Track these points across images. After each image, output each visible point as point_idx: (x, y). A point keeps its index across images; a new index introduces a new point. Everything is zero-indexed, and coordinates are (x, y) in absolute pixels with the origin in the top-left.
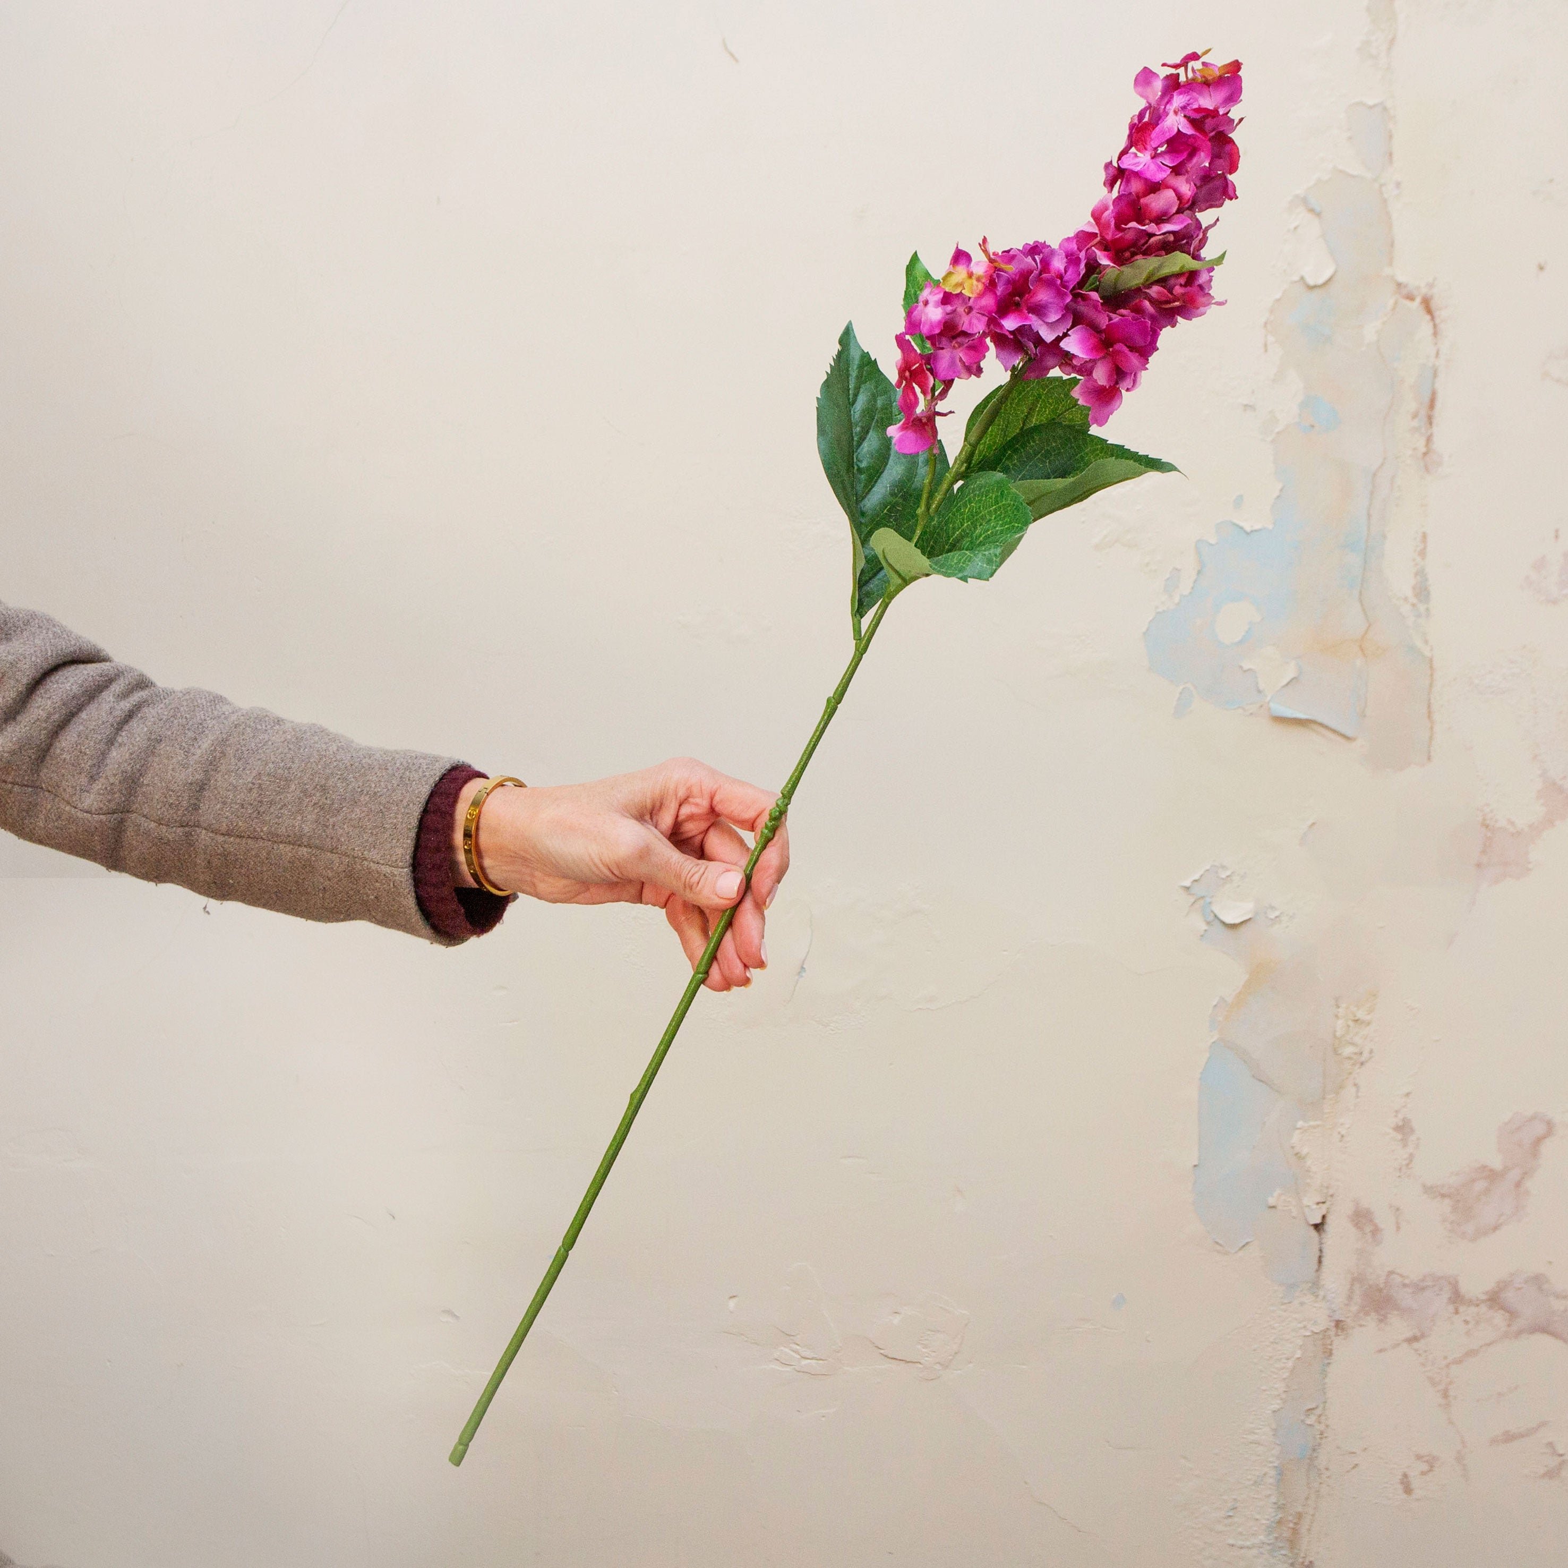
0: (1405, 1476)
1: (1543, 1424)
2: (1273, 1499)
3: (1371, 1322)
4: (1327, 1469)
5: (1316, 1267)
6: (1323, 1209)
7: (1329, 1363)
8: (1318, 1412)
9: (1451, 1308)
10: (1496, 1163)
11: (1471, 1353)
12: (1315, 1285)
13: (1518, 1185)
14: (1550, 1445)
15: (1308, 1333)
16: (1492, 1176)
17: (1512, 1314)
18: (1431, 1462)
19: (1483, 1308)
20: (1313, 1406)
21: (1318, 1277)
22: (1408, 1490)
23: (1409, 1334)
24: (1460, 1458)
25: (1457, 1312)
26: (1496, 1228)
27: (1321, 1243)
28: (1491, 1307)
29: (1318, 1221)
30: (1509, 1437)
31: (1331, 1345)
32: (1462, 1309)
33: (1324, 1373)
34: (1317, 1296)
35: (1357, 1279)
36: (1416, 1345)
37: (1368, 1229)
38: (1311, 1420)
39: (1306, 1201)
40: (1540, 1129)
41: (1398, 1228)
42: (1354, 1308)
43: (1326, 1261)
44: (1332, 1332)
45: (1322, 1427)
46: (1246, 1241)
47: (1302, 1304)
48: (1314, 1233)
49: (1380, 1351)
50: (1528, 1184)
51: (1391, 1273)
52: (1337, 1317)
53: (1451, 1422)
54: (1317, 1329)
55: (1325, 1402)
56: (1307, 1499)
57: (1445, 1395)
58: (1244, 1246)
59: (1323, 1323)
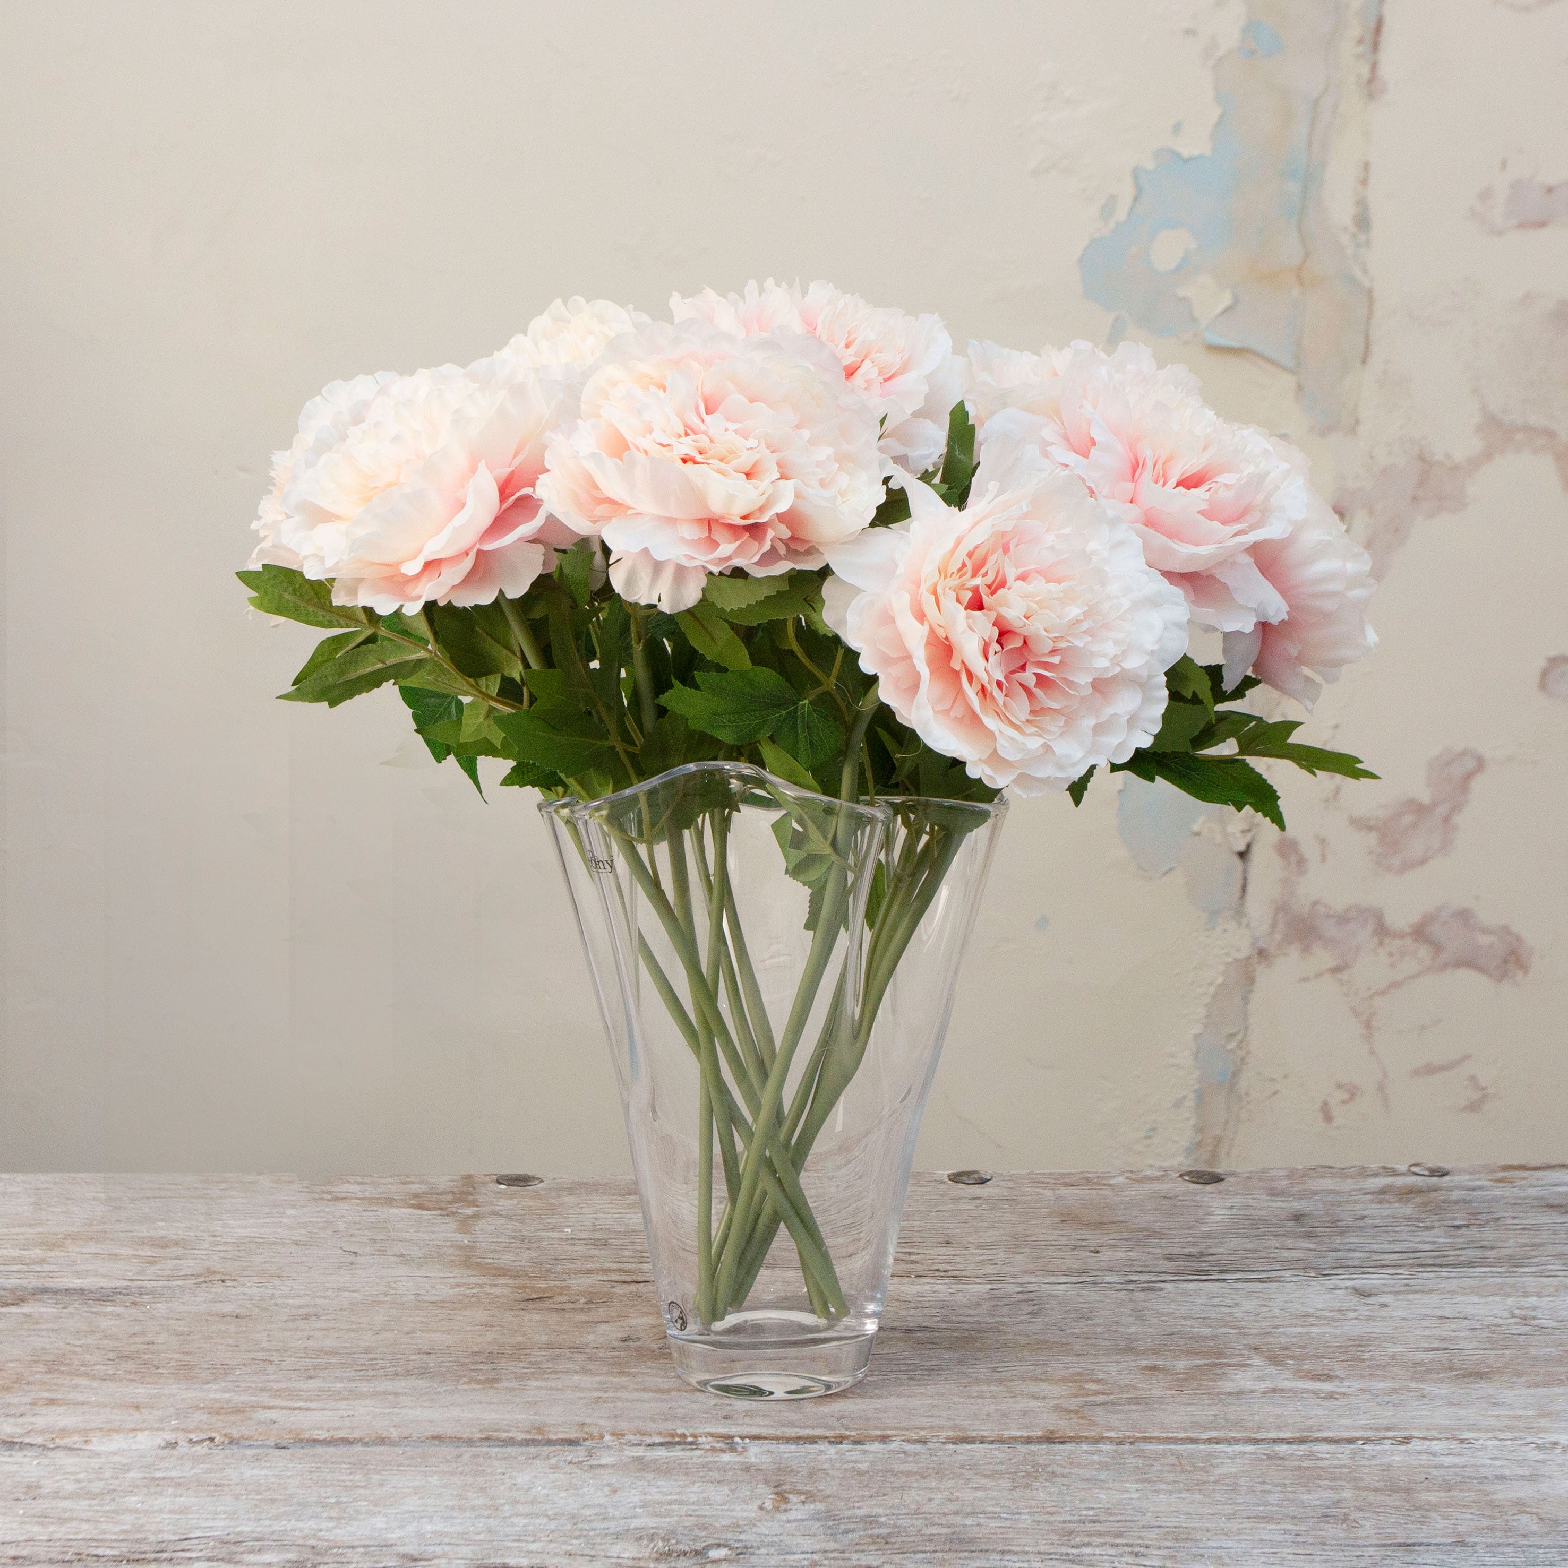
0: (1325, 1104)
1: (1466, 1058)
2: (1193, 1121)
3: (1294, 952)
4: (1247, 1094)
5: (1238, 894)
6: (1248, 838)
7: (1251, 991)
8: (1239, 1037)
9: (1376, 940)
10: (1425, 797)
11: (1395, 985)
12: (1239, 913)
13: (1446, 819)
14: (1473, 1078)
15: (1230, 960)
16: (1420, 810)
17: (1437, 948)
18: (1352, 1092)
19: (1408, 941)
20: (1233, 1031)
21: (1242, 905)
22: (1328, 1118)
23: (1332, 964)
24: (1381, 1088)
25: (1381, 943)
26: (1423, 861)
27: (1245, 871)
28: (1416, 940)
29: (1242, 848)
30: (1430, 1070)
31: (1254, 971)
32: (1387, 941)
33: (1246, 1000)
34: (1240, 923)
35: (1281, 908)
36: (1339, 976)
37: (1293, 859)
38: (1231, 1046)
39: (1230, 829)
40: (1470, 764)
41: (1324, 858)
42: (1278, 937)
43: (1251, 889)
44: (1255, 959)
45: (1241, 1053)
46: (1167, 868)
47: (1225, 931)
48: (1237, 861)
49: (1305, 980)
50: (1459, 819)
51: (1315, 903)
52: (1261, 944)
53: (1372, 1052)
54: (1239, 956)
55: (1246, 1028)
56: (1227, 1122)
57: (1368, 1025)
58: (1166, 873)
59: (1246, 950)
